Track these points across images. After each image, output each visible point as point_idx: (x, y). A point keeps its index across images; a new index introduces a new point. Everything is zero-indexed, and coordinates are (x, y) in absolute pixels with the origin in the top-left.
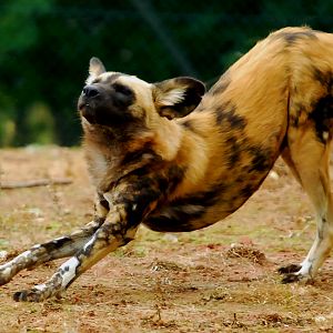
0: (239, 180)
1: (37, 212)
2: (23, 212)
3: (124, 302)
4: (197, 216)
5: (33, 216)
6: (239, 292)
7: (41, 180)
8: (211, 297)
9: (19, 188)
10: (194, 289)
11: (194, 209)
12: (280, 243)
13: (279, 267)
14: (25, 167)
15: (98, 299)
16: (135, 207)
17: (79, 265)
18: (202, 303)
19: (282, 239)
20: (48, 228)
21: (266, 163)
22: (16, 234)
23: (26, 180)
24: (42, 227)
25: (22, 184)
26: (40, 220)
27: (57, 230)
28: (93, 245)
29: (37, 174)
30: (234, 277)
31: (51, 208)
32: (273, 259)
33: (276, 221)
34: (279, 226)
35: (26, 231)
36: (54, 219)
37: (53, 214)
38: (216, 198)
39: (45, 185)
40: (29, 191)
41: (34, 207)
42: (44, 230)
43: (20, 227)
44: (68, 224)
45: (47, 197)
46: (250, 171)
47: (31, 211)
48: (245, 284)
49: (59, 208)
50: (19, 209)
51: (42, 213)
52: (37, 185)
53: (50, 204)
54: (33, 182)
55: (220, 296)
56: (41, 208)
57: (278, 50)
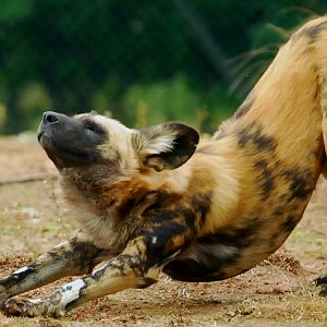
0: (278, 213)
1: (32, 212)
2: (14, 211)
3: (133, 318)
4: (231, 260)
5: (27, 216)
6: (269, 306)
7: (36, 175)
8: (237, 312)
9: (10, 183)
10: (216, 302)
11: (227, 251)
12: (317, 248)
13: (316, 276)
14: (17, 159)
15: (104, 314)
16: (155, 240)
17: (85, 287)
18: (226, 319)
19: (320, 244)
20: (45, 231)
21: (308, 187)
22: (7, 238)
23: (18, 174)
24: (38, 229)
25: (14, 178)
26: (35, 221)
27: (55, 233)
28: (103, 271)
29: (32, 167)
30: (263, 289)
31: (48, 207)
32: (310, 267)
33: (313, 222)
34: (317, 228)
35: (18, 235)
36: (51, 220)
37: (50, 215)
38: (252, 237)
39: (41, 180)
40: (22, 187)
41: (28, 206)
42: (39, 234)
43: (12, 230)
44: (68, 226)
45: (43, 195)
46: (289, 200)
47: (24, 211)
48: (276, 297)
49: (58, 207)
50: (11, 208)
51: (37, 213)
52: (31, 180)
53: (47, 202)
54: (27, 176)
55: (246, 310)
56: (36, 207)
57: (302, 51)
